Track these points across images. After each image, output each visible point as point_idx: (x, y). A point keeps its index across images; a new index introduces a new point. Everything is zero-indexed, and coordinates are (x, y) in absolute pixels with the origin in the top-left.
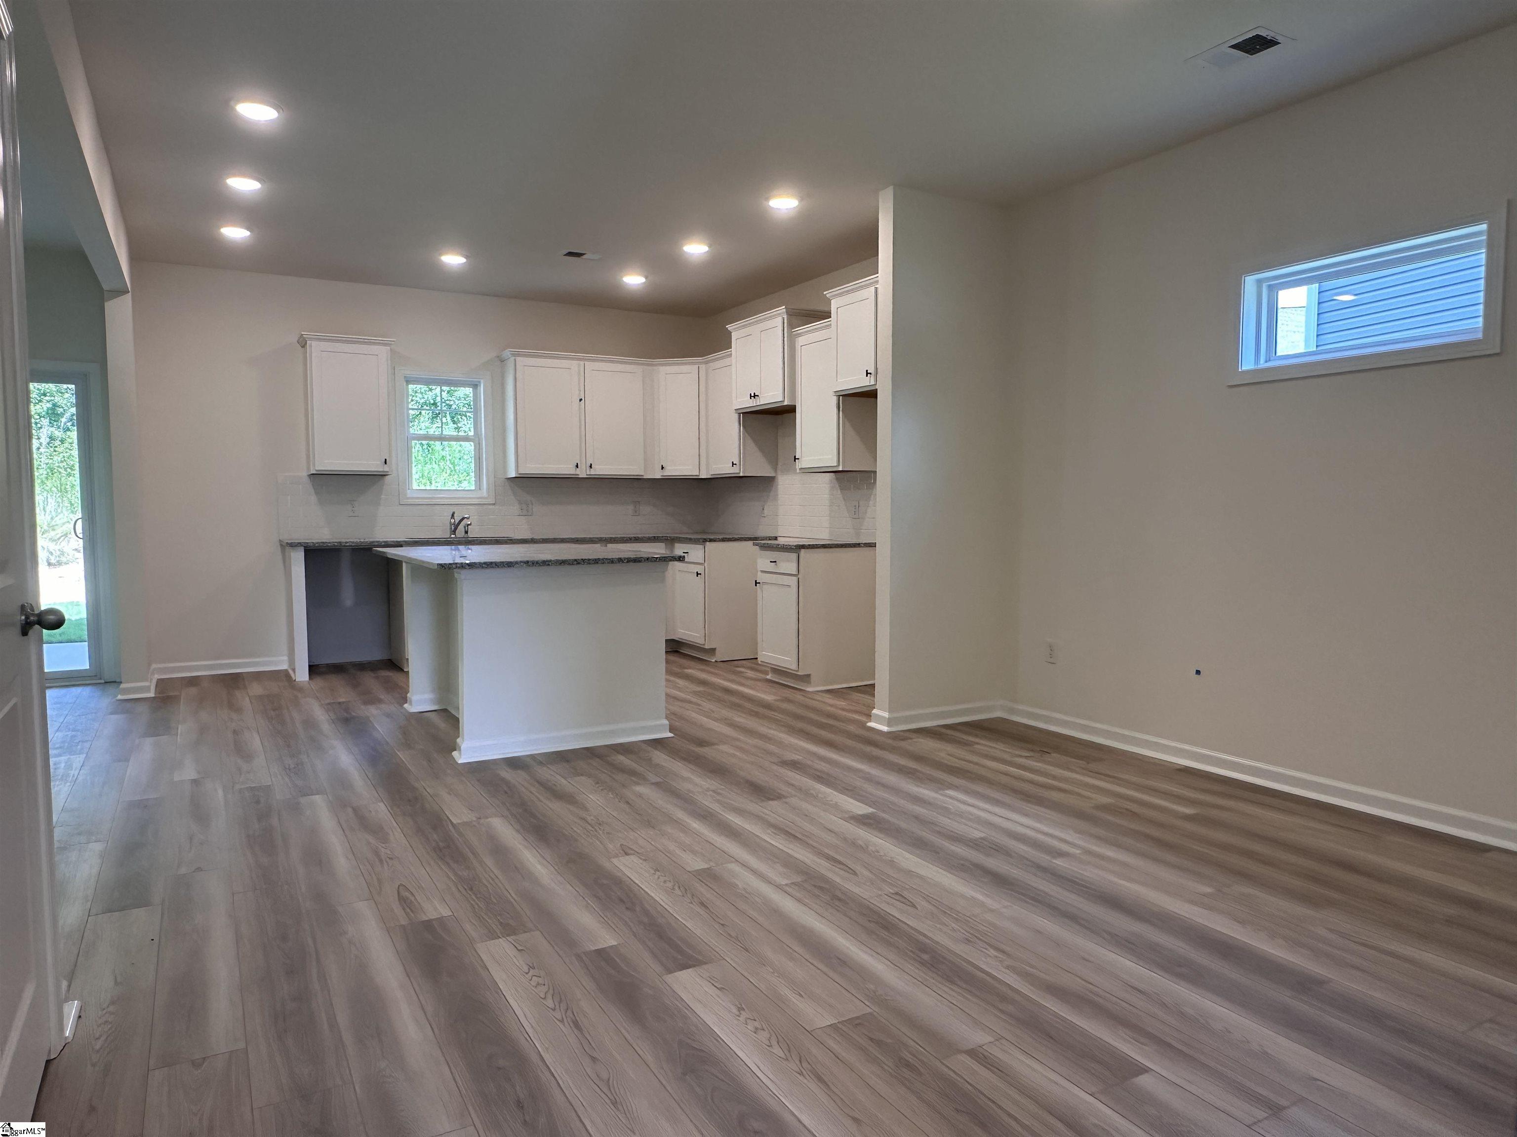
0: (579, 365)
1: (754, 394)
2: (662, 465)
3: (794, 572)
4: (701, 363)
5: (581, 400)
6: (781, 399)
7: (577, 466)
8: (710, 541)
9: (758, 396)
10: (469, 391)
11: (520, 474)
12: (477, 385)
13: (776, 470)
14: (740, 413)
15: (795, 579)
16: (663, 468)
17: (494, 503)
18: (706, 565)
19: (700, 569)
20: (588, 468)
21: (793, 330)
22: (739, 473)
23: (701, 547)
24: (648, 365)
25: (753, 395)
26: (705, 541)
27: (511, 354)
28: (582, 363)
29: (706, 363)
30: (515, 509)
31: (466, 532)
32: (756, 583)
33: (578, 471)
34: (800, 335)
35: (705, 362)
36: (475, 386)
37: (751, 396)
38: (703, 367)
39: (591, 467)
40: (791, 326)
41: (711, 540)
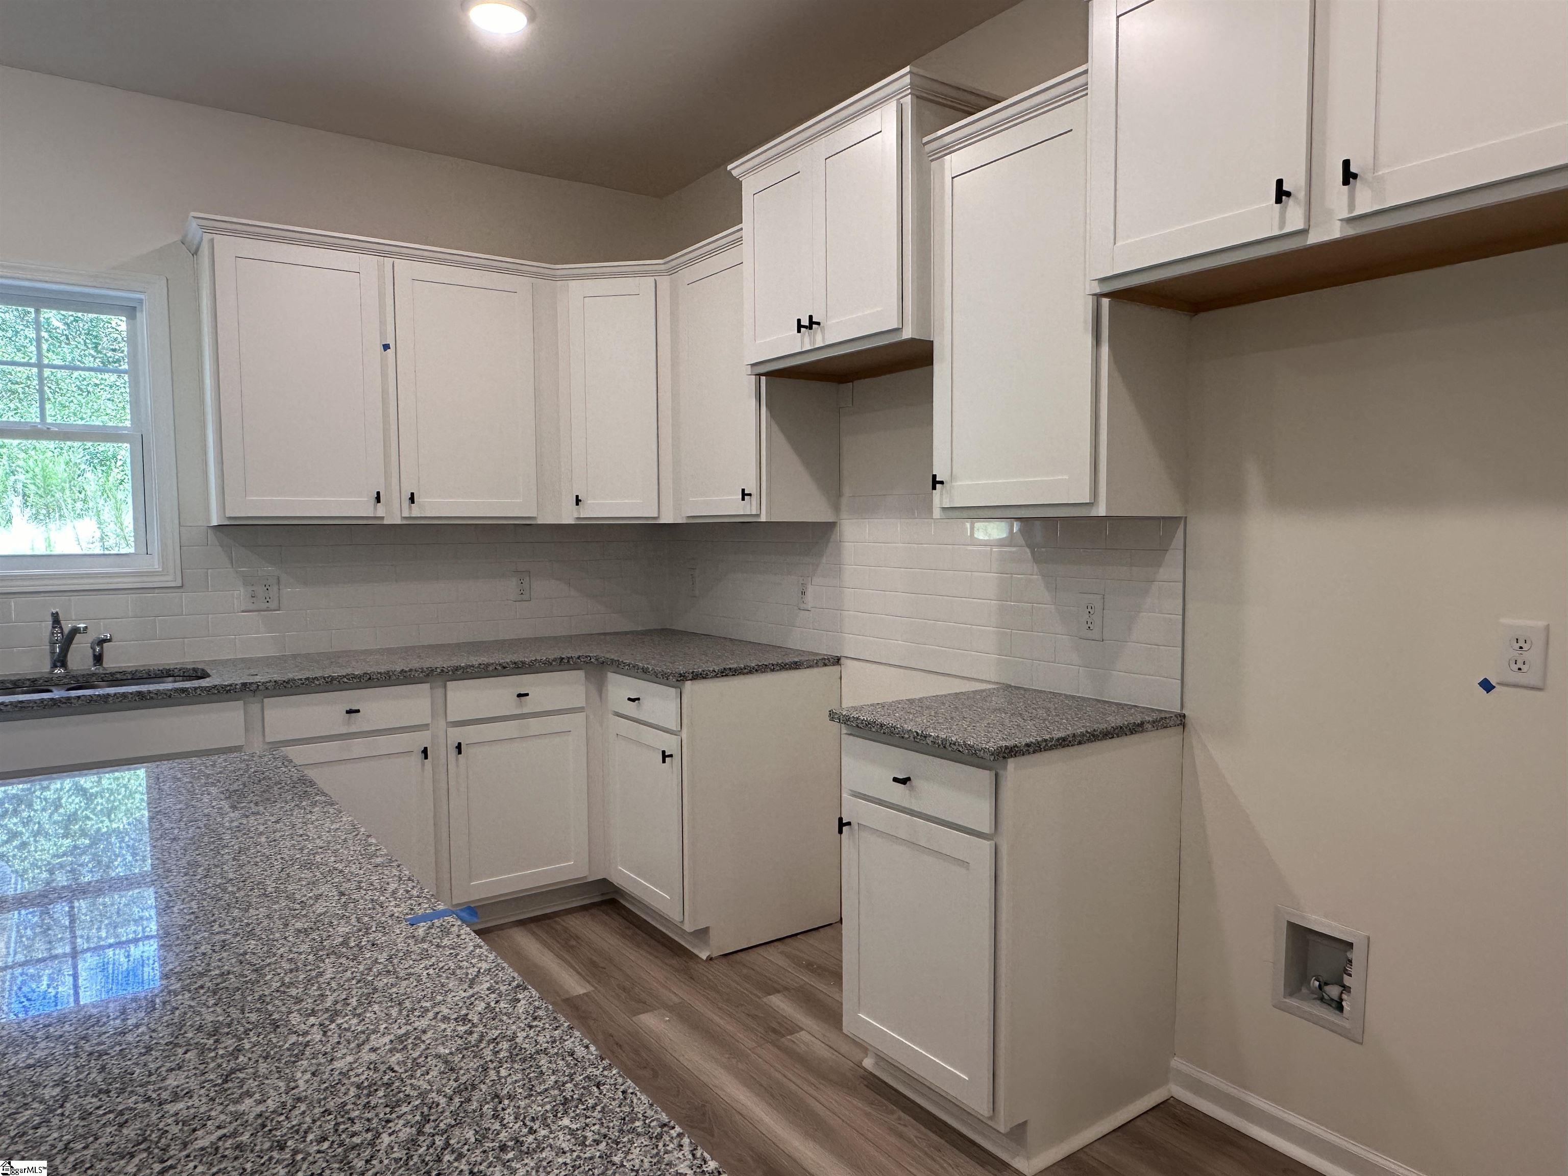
0: (381, 267)
1: (811, 317)
2: (577, 497)
3: (986, 827)
4: (659, 273)
5: (386, 347)
6: (894, 325)
7: (378, 499)
8: (693, 679)
9: (818, 324)
10: (120, 323)
11: (230, 518)
12: (134, 308)
13: (837, 508)
14: (760, 375)
15: (986, 846)
16: (578, 501)
17: (180, 585)
18: (684, 735)
19: (670, 744)
20: (406, 503)
21: (925, 140)
22: (758, 516)
23: (672, 692)
24: (543, 277)
25: (806, 322)
26: (682, 678)
27: (202, 227)
28: (388, 261)
29: (672, 271)
30: (239, 595)
31: (98, 659)
32: (842, 824)
33: (381, 511)
34: (949, 149)
35: (668, 270)
36: (130, 311)
37: (800, 326)
38: (664, 282)
39: (412, 499)
40: (923, 127)
41: (697, 676)
